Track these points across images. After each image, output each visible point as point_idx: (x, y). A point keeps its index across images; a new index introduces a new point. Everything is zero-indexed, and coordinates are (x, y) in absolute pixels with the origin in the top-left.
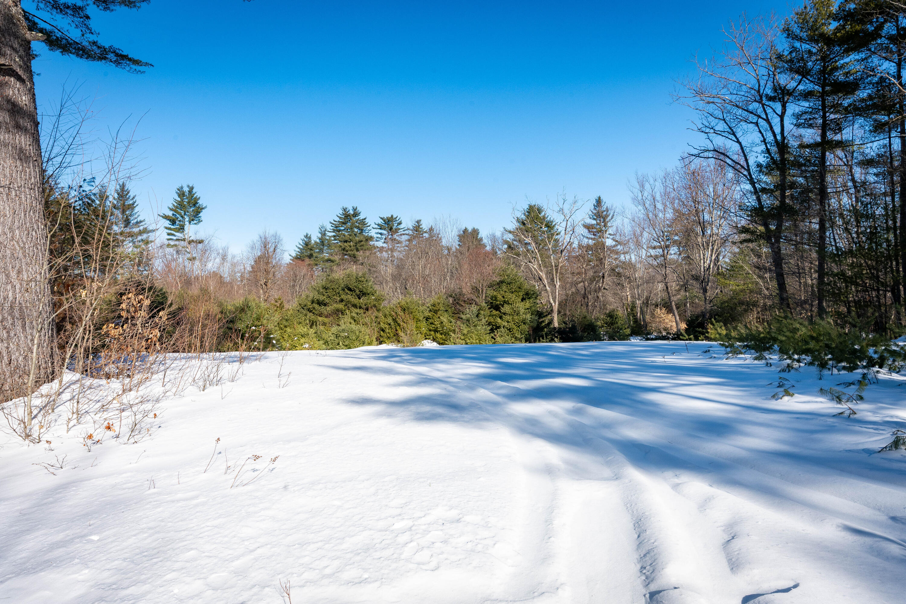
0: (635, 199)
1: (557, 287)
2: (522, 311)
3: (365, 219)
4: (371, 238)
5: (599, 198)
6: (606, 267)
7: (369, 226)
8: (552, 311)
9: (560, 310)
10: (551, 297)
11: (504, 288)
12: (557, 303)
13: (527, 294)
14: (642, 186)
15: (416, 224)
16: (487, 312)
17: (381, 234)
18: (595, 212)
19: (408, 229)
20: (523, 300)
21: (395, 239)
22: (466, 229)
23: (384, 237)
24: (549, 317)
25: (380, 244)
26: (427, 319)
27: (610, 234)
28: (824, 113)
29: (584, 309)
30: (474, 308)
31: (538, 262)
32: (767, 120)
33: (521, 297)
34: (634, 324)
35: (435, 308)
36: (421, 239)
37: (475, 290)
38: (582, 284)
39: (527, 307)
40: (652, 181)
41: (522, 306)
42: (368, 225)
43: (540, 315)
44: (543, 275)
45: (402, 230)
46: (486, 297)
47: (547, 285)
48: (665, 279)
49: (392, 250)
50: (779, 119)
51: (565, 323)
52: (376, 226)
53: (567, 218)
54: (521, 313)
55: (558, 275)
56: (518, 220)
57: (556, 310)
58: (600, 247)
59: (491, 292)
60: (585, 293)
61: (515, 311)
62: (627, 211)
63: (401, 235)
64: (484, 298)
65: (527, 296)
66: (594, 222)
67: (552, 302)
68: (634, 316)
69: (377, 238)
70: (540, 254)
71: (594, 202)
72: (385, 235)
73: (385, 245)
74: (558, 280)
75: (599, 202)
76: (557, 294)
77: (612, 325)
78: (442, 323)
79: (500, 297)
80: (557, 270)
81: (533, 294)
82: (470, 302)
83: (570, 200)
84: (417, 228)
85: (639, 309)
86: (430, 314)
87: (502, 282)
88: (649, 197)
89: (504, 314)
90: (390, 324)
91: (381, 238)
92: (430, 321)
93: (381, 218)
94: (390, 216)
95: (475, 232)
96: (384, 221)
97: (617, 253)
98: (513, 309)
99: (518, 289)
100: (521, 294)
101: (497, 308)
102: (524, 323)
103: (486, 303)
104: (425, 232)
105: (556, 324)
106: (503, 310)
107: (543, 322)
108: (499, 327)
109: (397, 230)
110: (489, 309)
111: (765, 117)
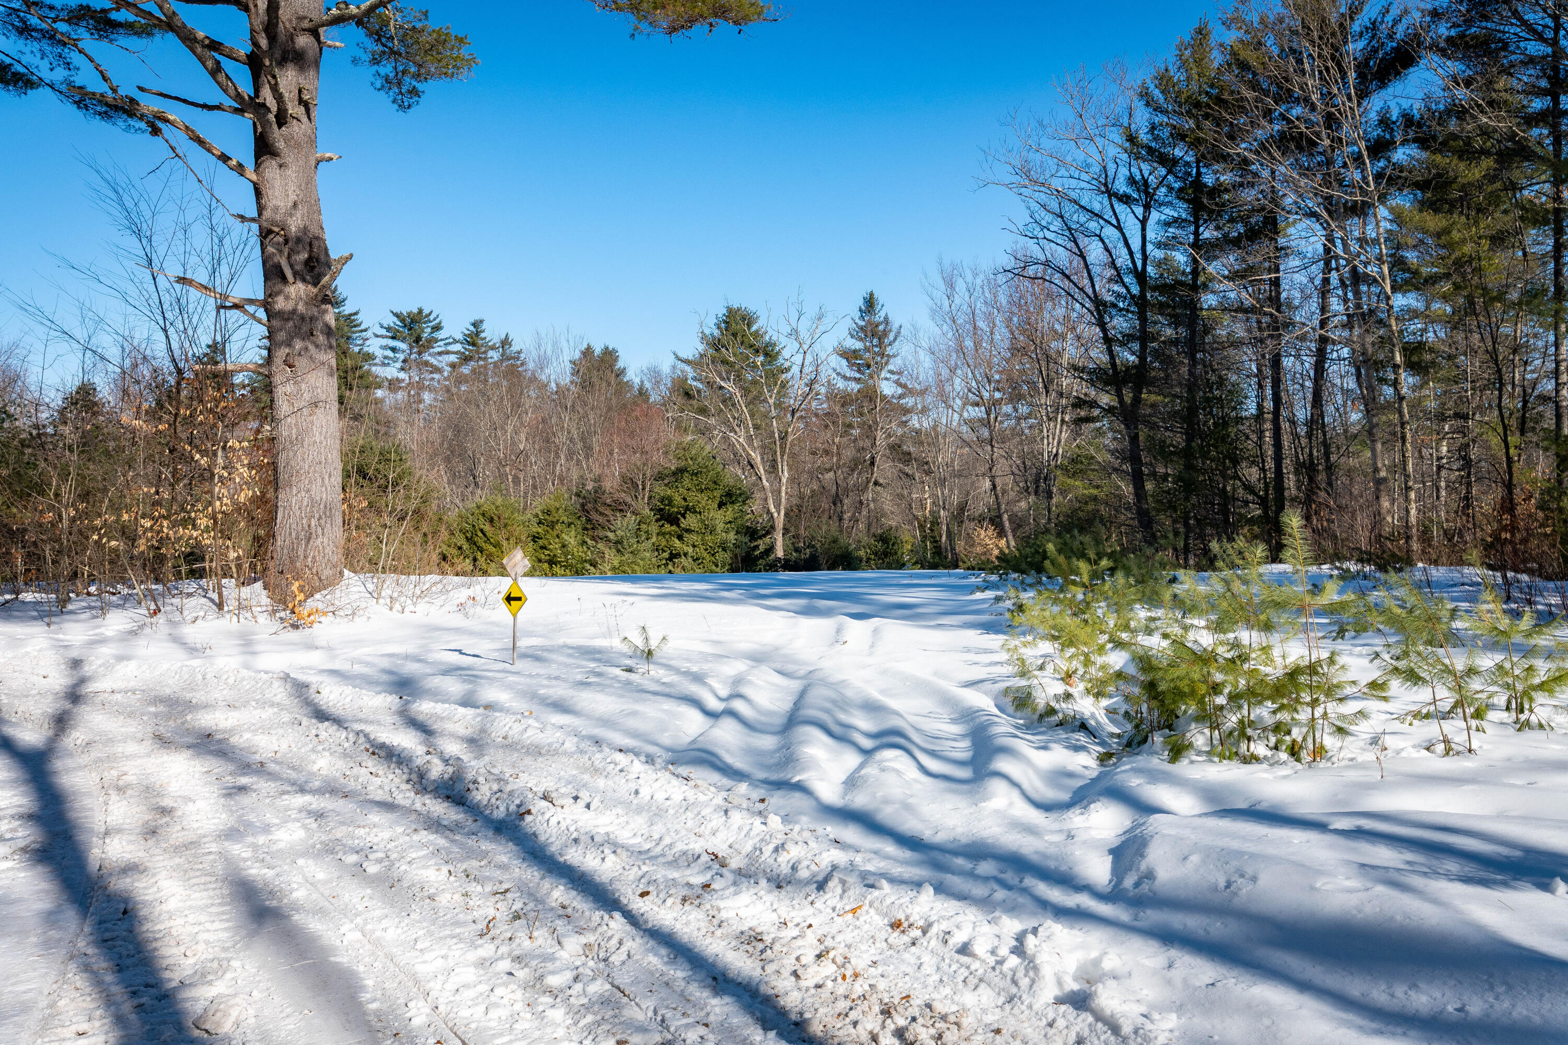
0: (935, 312)
1: (784, 480)
2: (720, 526)
3: (356, 314)
4: (369, 357)
5: (871, 294)
6: (878, 443)
7: (365, 330)
8: (773, 527)
9: (788, 526)
10: (770, 501)
11: (687, 482)
12: (782, 513)
13: (729, 494)
14: (951, 285)
15: (472, 328)
16: (654, 528)
17: (394, 350)
18: (862, 323)
19: (456, 341)
20: (721, 505)
21: (426, 363)
22: (589, 348)
23: (401, 357)
24: (767, 540)
25: (391, 372)
26: (535, 538)
27: (891, 372)
28: (1197, 228)
29: (834, 525)
30: (631, 519)
31: (747, 431)
32: (1119, 228)
33: (717, 501)
34: (933, 558)
35: (550, 518)
36: (481, 363)
37: (630, 483)
38: (831, 474)
39: (728, 518)
40: (969, 278)
41: (719, 518)
42: (362, 327)
43: (753, 533)
44: (757, 457)
45: (441, 343)
46: (650, 498)
47: (763, 477)
48: (990, 469)
49: (420, 387)
50: (1139, 226)
51: (797, 550)
52: (384, 332)
53: (805, 347)
54: (719, 530)
55: (785, 457)
56: (704, 337)
57: (781, 526)
58: (870, 395)
59: (661, 490)
60: (837, 495)
61: (707, 526)
62: (921, 334)
63: (440, 354)
64: (646, 500)
65: (730, 497)
66: (858, 345)
67: (773, 510)
68: (935, 541)
69: (386, 357)
70: (749, 411)
71: (861, 303)
72: (403, 351)
73: (402, 375)
74: (785, 468)
75: (870, 303)
76: (783, 494)
77: (886, 556)
78: (564, 546)
79: (678, 500)
80: (783, 448)
81: (740, 495)
82: (620, 507)
83: (811, 311)
84: (474, 338)
85: (944, 528)
86: (540, 530)
87: (681, 471)
88: (965, 307)
89: (688, 531)
90: (460, 548)
91: (395, 360)
92: (541, 542)
93: (396, 315)
94: (415, 311)
95: (609, 356)
96: (403, 321)
97: (906, 411)
98: (703, 521)
99: (711, 485)
100: (717, 494)
101: (673, 520)
102: (724, 549)
103: (651, 510)
104: (493, 348)
105: (780, 553)
106: (684, 523)
107: (757, 547)
108: (678, 555)
109: (432, 341)
110: (657, 521)
111: (1114, 222)
